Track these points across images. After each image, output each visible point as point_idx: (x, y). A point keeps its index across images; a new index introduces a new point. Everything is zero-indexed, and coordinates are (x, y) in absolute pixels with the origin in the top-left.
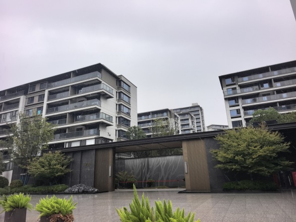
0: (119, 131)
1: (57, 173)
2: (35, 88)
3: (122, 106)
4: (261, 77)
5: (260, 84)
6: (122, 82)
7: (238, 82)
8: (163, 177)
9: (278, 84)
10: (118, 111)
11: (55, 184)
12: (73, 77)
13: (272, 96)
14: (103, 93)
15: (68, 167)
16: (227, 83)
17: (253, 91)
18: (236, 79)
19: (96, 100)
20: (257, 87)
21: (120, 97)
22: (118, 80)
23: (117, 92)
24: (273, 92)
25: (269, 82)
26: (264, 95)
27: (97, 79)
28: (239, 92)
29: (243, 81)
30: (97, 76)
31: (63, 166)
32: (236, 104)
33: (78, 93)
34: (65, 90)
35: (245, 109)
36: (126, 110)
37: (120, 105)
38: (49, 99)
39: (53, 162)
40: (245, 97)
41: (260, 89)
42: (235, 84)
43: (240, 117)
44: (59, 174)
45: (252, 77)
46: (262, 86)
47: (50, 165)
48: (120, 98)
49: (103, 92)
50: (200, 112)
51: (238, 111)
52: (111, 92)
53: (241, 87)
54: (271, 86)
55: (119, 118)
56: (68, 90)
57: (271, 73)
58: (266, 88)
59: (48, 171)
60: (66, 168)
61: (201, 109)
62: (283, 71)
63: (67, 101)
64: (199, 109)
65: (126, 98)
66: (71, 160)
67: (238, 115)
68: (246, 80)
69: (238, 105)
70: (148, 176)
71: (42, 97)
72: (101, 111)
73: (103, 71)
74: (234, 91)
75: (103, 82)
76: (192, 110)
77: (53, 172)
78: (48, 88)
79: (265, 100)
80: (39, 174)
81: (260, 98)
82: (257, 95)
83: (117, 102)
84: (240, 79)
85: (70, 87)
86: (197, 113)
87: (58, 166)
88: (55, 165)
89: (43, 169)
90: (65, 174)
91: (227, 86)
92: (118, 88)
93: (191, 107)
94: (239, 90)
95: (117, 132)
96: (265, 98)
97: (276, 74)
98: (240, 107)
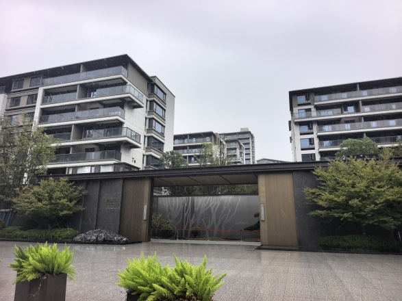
0: (147, 156)
1: (62, 211)
2: (23, 83)
3: (154, 121)
4: (344, 97)
5: (344, 106)
6: (156, 87)
7: (314, 101)
8: (213, 224)
9: (367, 108)
10: (147, 127)
11: (57, 227)
12: (83, 71)
13: (357, 124)
14: (129, 99)
15: (78, 203)
16: (299, 102)
17: (334, 115)
18: (312, 96)
19: (118, 108)
20: (339, 110)
21: (151, 107)
22: (151, 83)
23: (147, 101)
24: (359, 119)
25: (356, 104)
26: (347, 122)
27: (121, 78)
28: (315, 115)
29: (320, 101)
30: (121, 73)
31: (71, 201)
32: (310, 131)
33: (90, 96)
34: (70, 90)
35: (321, 138)
36: (158, 128)
37: (151, 120)
38: (44, 102)
39: (57, 194)
40: (321, 123)
41: (342, 113)
42: (309, 104)
43: (314, 149)
44: (65, 212)
45: (334, 95)
46: (346, 110)
47: (51, 198)
48: (151, 110)
49: (129, 97)
50: (250, 141)
51: (311, 141)
52: (140, 98)
53: (319, 108)
54: (357, 110)
55: (149, 137)
56: (75, 91)
57: (358, 92)
58: (351, 112)
59: (48, 207)
60: (76, 204)
61: (252, 137)
62: (375, 91)
63: (73, 107)
64: (250, 137)
65: (159, 110)
66: (84, 193)
67: (311, 146)
68: (324, 100)
69: (312, 133)
70: (192, 222)
71: (33, 98)
72: (125, 126)
73: (130, 67)
74: (308, 112)
75: (129, 83)
76: (241, 136)
77: (55, 210)
78: (43, 85)
79: (347, 129)
80: (32, 211)
81: (341, 125)
82: (338, 121)
83: (146, 115)
84: (317, 98)
85: (78, 87)
86: (246, 141)
87: (64, 201)
88: (60, 199)
89: (40, 204)
90: (74, 213)
91: (299, 105)
92: (149, 95)
93: (239, 133)
94: (314, 113)
95: (145, 157)
96: (348, 126)
97: (365, 95)
98: (314, 136)
